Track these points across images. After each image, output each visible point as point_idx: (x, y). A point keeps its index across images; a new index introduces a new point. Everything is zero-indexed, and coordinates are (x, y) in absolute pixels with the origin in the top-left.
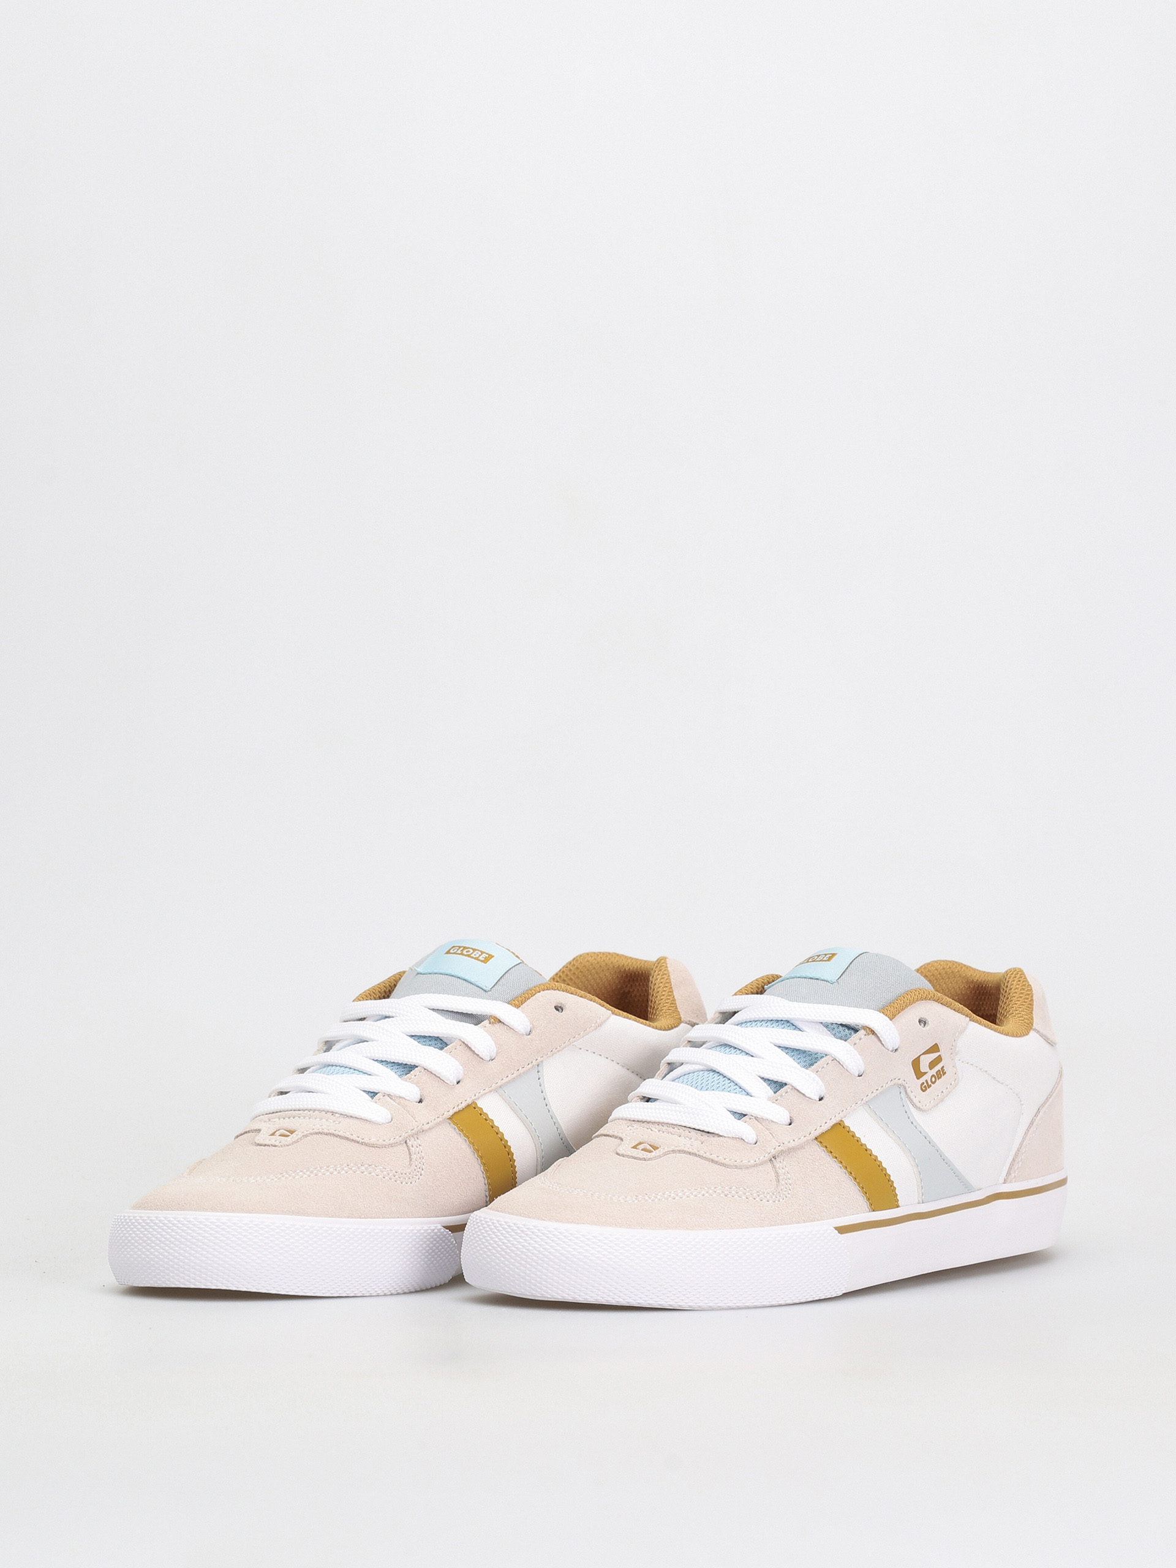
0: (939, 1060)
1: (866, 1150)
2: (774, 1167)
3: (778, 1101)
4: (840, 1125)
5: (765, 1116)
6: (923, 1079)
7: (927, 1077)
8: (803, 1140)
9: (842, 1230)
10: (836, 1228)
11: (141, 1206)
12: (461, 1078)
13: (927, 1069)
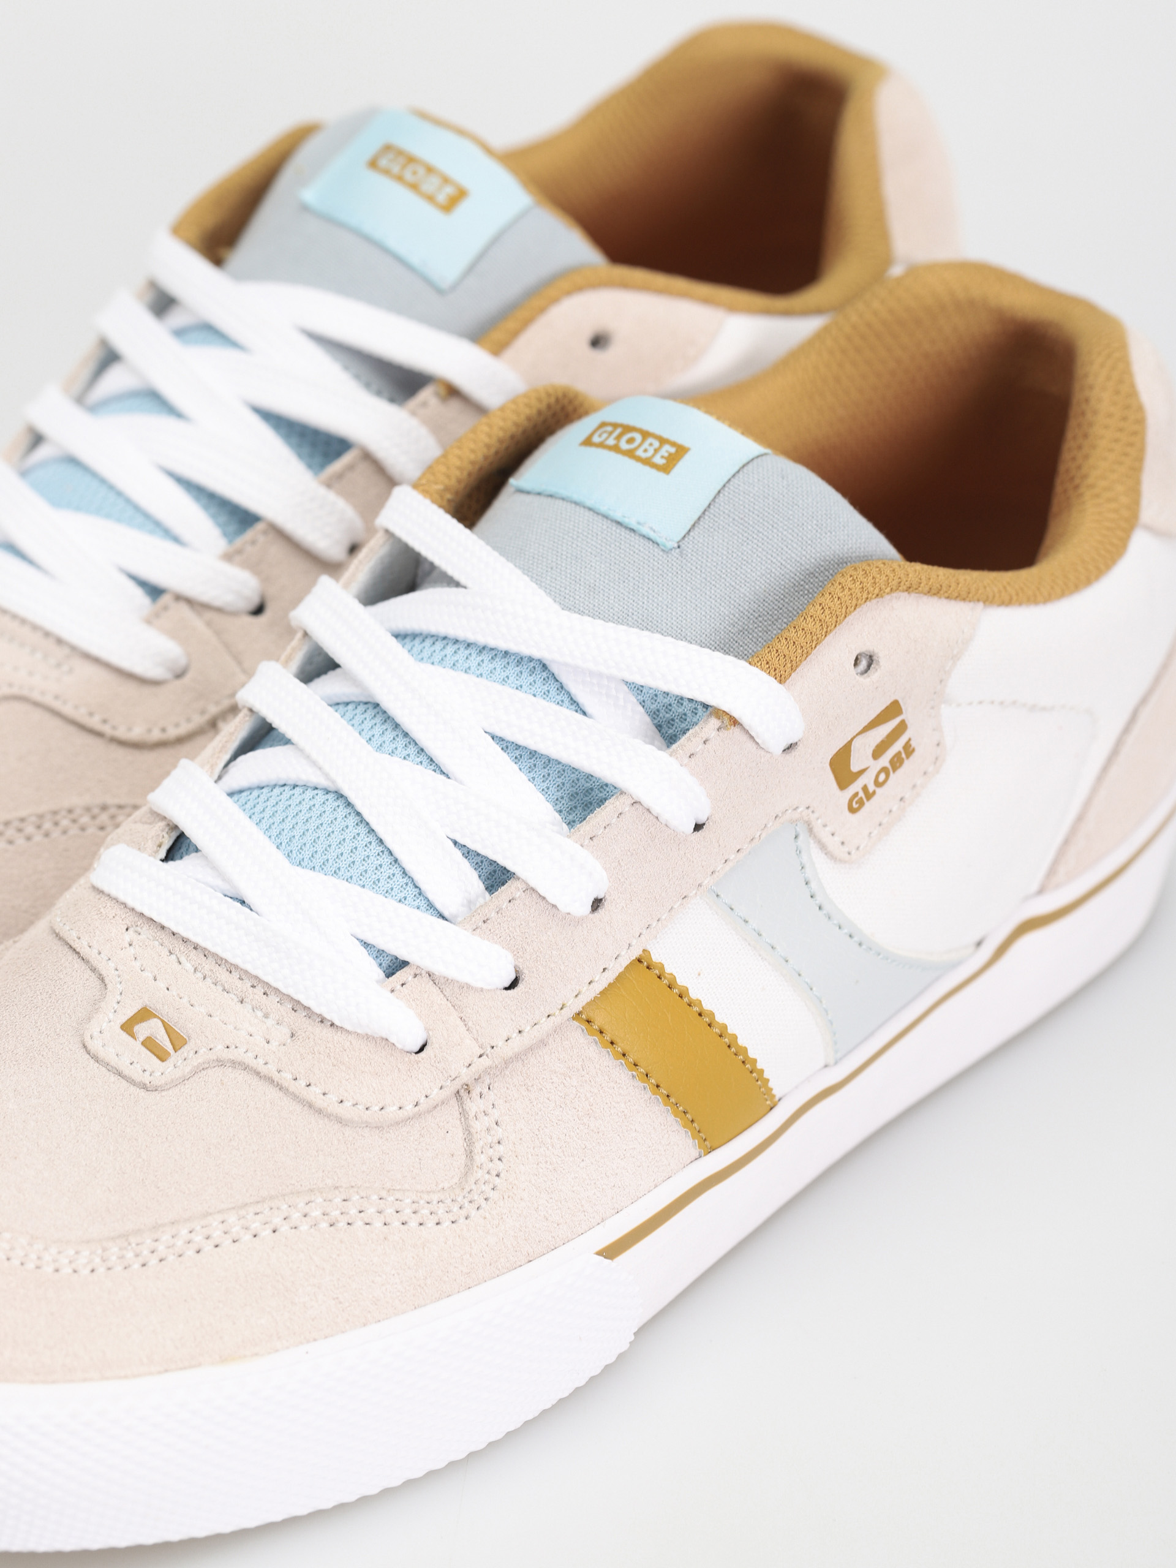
0: (902, 727)
1: (700, 1015)
2: (463, 1113)
3: (489, 925)
4: (643, 962)
5: (452, 973)
6: (856, 787)
7: (867, 779)
8: (546, 1025)
9: (611, 1252)
10: (599, 1253)
13: (870, 762)
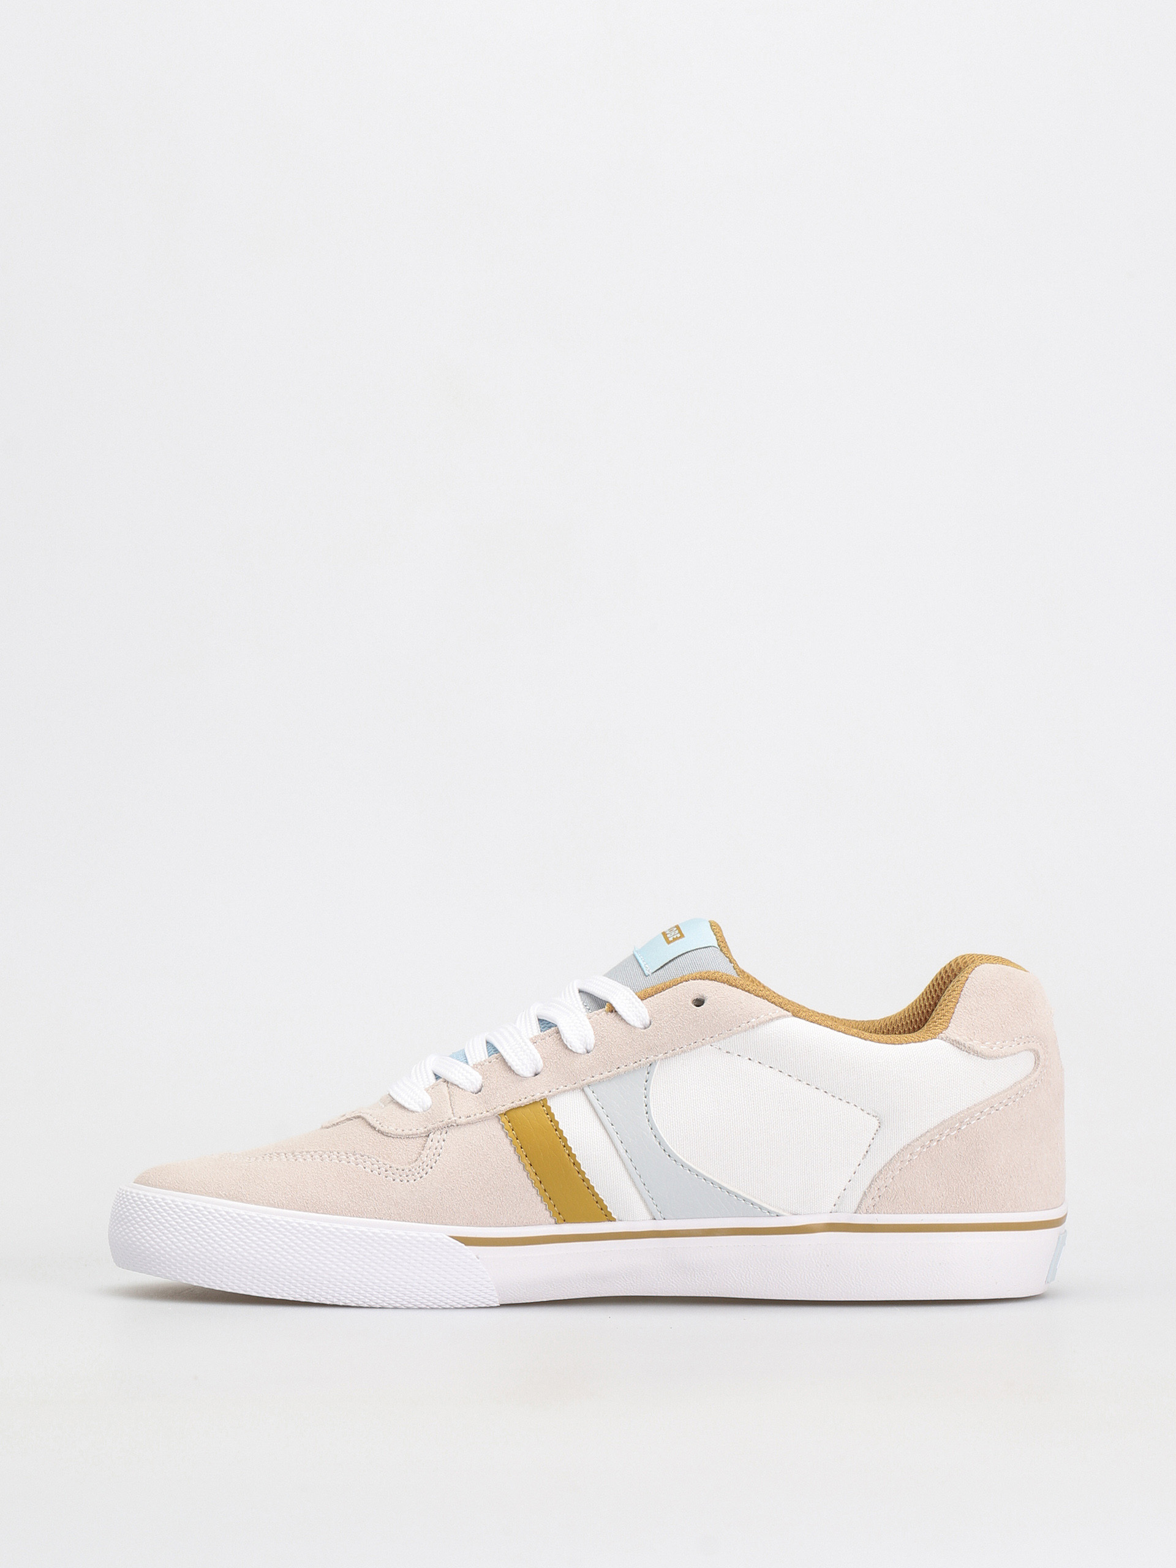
11: (143, 1180)
12: (539, 1070)
